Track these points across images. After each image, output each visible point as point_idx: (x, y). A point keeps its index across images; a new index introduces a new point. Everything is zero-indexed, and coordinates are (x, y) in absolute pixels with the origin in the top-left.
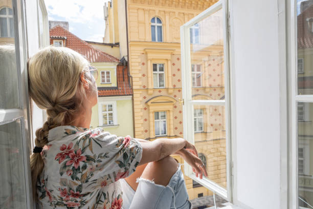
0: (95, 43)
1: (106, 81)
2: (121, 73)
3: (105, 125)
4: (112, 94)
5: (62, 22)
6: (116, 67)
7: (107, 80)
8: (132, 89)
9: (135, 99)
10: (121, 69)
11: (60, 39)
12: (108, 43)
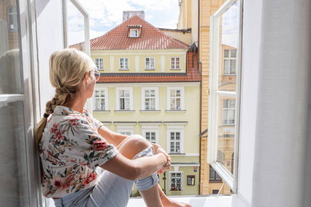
0: (167, 30)
1: (175, 67)
2: (191, 59)
3: (172, 110)
4: (181, 80)
5: (139, 12)
6: (185, 53)
7: (177, 66)
8: (201, 75)
9: (203, 86)
10: (191, 55)
11: (136, 27)
12: (180, 29)
